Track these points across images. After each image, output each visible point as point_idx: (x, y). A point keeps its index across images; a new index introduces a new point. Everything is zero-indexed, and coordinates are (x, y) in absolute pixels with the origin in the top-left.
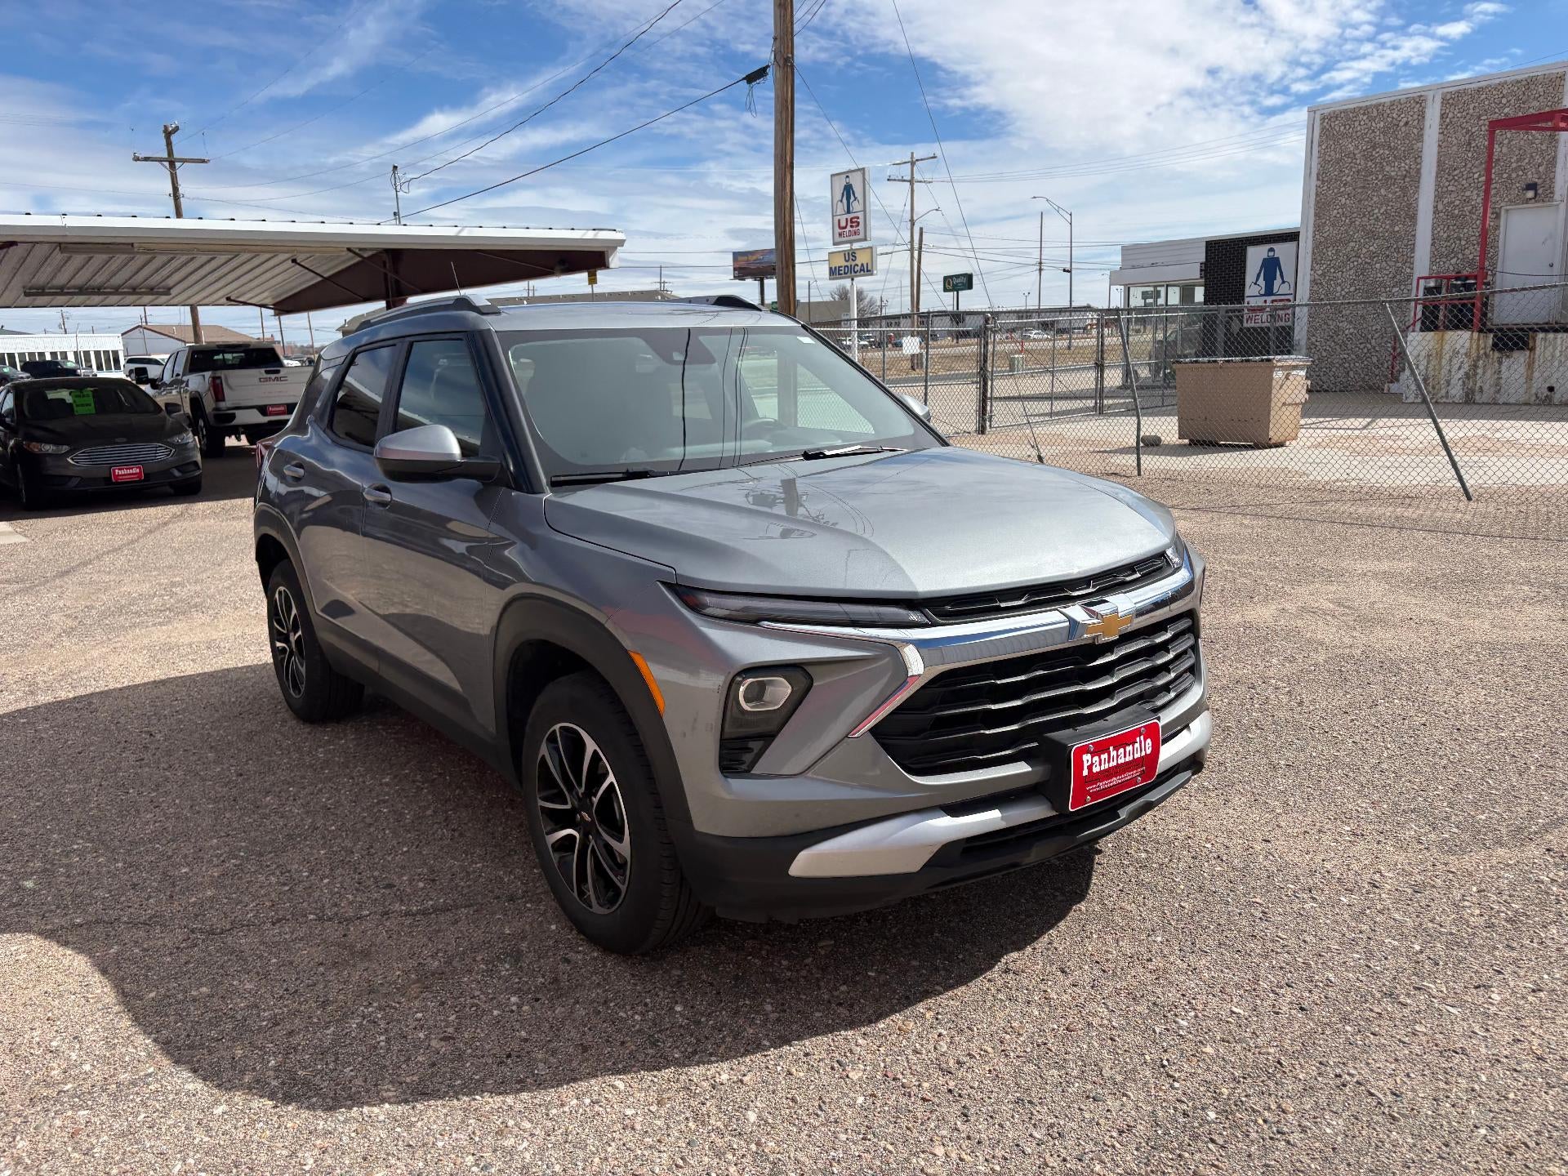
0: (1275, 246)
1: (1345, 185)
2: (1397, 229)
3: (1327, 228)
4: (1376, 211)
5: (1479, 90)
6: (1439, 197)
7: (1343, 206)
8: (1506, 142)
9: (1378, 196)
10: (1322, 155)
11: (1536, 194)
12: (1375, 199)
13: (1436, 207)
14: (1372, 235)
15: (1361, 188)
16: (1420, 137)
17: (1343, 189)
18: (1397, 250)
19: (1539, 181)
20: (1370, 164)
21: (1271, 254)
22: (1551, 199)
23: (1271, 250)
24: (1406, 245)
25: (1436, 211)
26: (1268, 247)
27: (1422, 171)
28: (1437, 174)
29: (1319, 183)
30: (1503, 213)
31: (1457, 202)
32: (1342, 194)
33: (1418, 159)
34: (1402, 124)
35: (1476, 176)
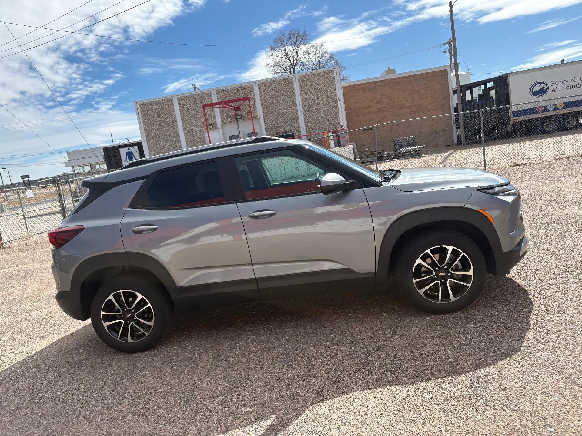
0: (129, 148)
1: (154, 126)
2: (174, 139)
3: (151, 140)
4: (166, 134)
5: (188, 96)
6: (184, 129)
7: (155, 133)
8: (200, 111)
9: (165, 129)
10: (143, 117)
11: (213, 126)
12: (165, 130)
13: (184, 132)
14: (166, 142)
15: (159, 127)
16: (174, 111)
17: (153, 127)
18: (176, 146)
19: (213, 123)
20: (160, 119)
21: (129, 150)
22: (217, 128)
23: (129, 149)
24: (179, 144)
25: (185, 133)
26: (127, 148)
27: (177, 121)
28: (182, 122)
29: (144, 126)
30: (205, 132)
31: (191, 130)
32: (153, 129)
33: (175, 117)
34: (167, 107)
35: (194, 122)
